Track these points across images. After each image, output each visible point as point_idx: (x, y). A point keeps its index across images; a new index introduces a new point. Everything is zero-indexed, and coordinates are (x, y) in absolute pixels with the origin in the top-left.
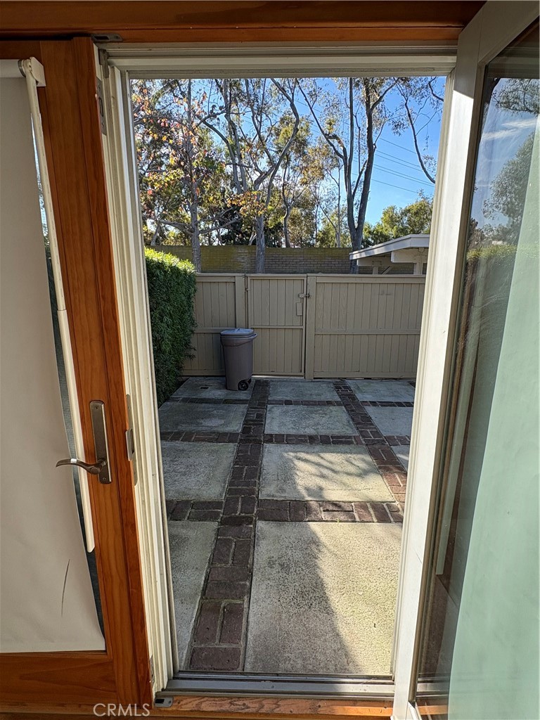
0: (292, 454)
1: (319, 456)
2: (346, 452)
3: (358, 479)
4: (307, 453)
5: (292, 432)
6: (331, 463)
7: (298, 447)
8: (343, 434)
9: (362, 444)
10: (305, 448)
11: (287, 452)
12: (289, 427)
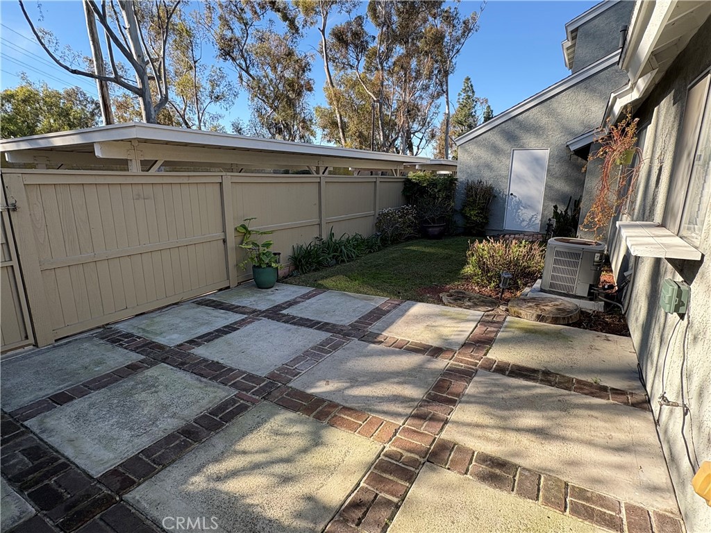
0: (196, 479)
1: (237, 452)
2: (259, 425)
3: (321, 449)
4: (216, 460)
5: (145, 442)
6: (265, 451)
7: (190, 460)
8: (217, 402)
9: (258, 401)
10: (202, 455)
11: (185, 482)
12: (127, 438)
